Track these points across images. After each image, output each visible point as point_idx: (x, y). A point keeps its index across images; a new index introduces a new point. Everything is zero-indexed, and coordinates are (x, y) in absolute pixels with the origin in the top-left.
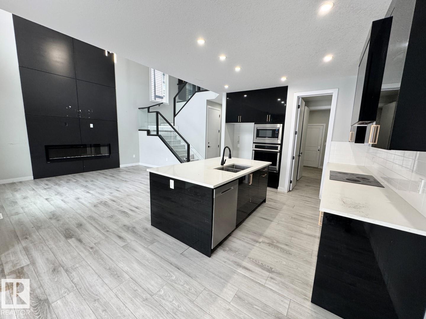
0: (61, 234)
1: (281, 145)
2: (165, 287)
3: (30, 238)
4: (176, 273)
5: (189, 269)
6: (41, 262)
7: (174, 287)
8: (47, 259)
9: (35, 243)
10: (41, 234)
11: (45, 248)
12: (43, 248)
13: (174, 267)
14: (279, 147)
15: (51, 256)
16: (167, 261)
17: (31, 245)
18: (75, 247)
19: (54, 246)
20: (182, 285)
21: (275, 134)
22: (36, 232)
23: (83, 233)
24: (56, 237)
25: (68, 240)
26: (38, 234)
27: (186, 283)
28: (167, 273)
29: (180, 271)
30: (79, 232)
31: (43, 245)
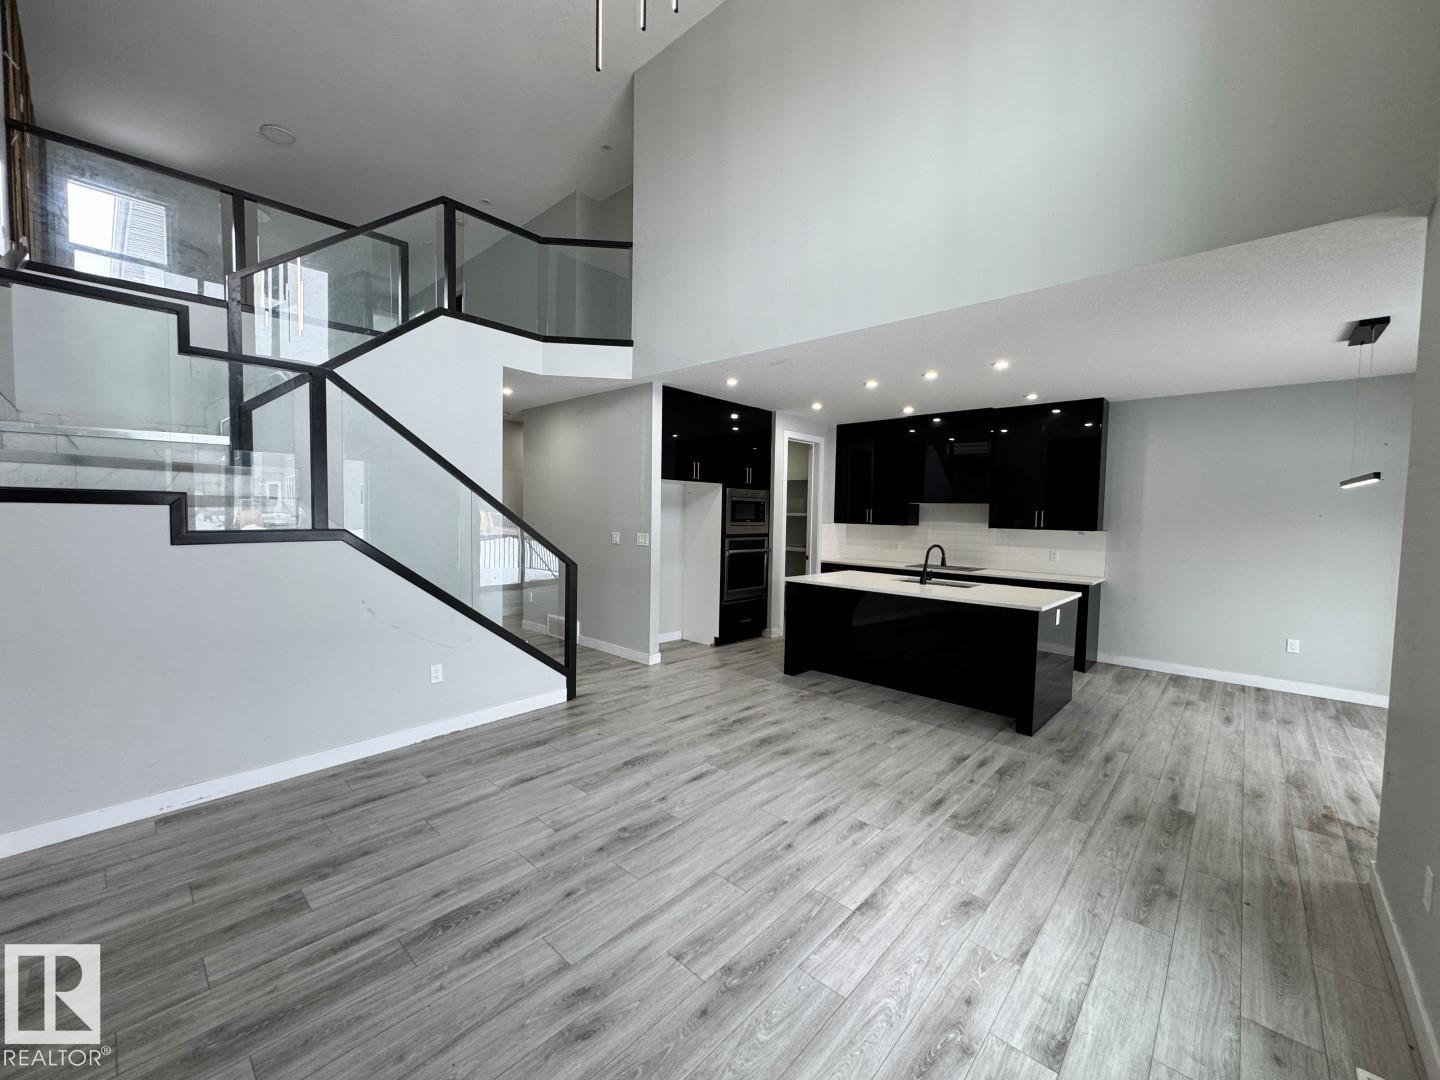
0: (1195, 833)
3: (1273, 875)
6: (1274, 818)
8: (1259, 813)
9: (1266, 855)
10: (1239, 867)
11: (1251, 832)
12: (1255, 835)
15: (1249, 812)
17: (1278, 858)
18: (1196, 797)
19: (1231, 822)
22: (1245, 882)
23: (1150, 801)
24: (1211, 835)
25: (1194, 811)
26: (1246, 873)
30: (1155, 809)
31: (1251, 839)
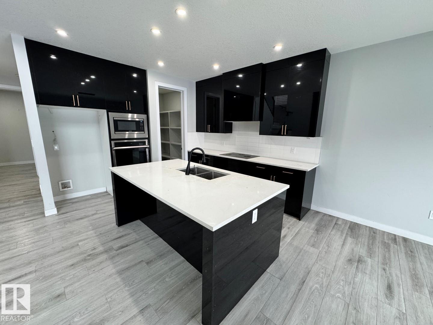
1: (149, 139)
2: (332, 293)
4: (311, 284)
5: (300, 272)
7: (328, 285)
13: (304, 286)
14: (146, 141)
16: (297, 295)
20: (322, 278)
21: (139, 126)
27: (317, 275)
28: (314, 292)
29: (306, 280)
